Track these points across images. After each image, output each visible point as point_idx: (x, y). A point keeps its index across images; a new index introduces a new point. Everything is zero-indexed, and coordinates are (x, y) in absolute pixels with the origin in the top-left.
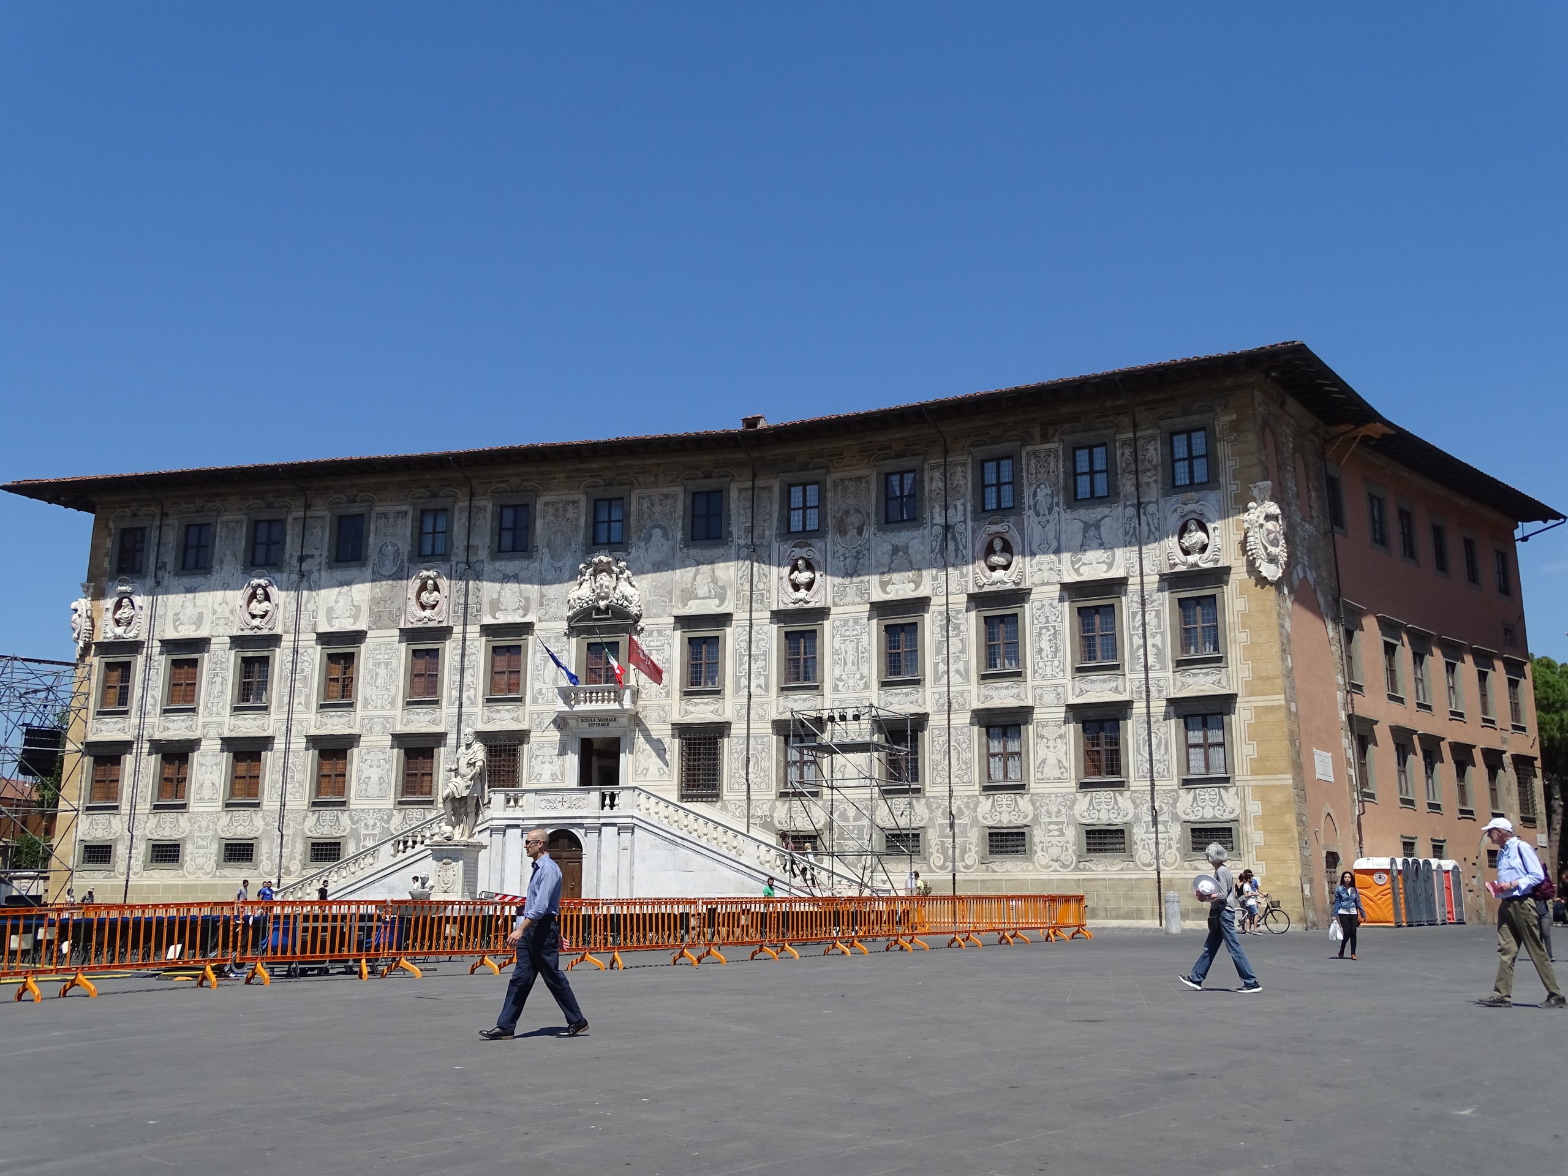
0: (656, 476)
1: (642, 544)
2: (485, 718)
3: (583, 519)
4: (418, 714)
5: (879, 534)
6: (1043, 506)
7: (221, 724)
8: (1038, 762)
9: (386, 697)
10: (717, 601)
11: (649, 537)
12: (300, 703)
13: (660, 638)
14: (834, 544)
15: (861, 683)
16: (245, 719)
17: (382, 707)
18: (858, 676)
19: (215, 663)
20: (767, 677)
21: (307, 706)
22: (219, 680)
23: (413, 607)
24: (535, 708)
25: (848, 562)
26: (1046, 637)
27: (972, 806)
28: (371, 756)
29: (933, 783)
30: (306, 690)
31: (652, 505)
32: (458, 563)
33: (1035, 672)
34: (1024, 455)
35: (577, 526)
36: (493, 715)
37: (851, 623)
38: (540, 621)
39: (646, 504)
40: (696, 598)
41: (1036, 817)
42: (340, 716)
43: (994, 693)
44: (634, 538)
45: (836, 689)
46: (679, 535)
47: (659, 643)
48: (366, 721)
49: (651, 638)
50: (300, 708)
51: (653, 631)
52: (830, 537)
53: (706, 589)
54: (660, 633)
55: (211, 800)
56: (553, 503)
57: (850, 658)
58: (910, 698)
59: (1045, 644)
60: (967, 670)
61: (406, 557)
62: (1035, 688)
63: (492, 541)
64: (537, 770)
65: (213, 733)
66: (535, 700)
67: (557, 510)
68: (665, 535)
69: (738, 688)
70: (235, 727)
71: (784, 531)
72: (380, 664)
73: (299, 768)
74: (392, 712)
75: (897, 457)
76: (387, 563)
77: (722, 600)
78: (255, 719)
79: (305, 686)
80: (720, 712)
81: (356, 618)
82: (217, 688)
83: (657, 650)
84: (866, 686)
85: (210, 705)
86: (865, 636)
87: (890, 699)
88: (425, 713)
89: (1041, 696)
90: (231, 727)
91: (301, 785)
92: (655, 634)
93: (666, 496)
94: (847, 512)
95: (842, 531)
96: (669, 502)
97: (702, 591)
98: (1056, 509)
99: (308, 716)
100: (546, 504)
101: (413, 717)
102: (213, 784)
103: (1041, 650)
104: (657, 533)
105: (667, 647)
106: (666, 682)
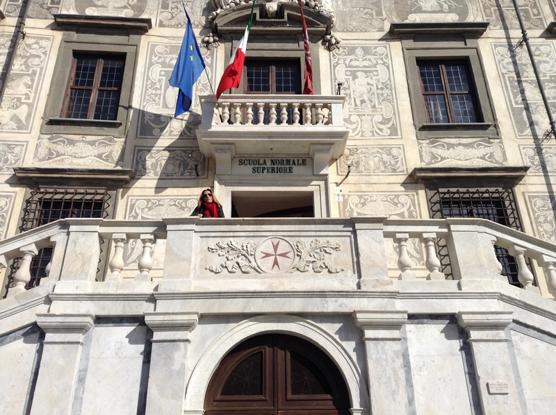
10: (455, 15)
13: (368, 57)
47: (366, 63)
49: (352, 57)
51: (355, 48)
53: (433, 3)
54: (366, 50)
69: (520, 125)
77: (464, 15)
83: (366, 72)
92: (359, 52)
97: (429, 4)
105: (380, 68)
106: (389, 114)
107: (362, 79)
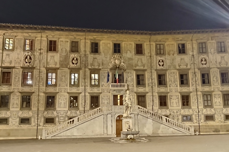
0: (128, 39)
1: (125, 54)
2: (90, 90)
3: (111, 47)
4: (73, 88)
5: (178, 56)
6: (213, 53)
7: (18, 89)
8: (215, 102)
9: (65, 84)
10: (143, 67)
11: (127, 53)
12: (41, 84)
14: (168, 57)
15: (176, 85)
16: (25, 88)
17: (64, 86)
18: (175, 84)
19: (16, 73)
20: (155, 84)
21: (43, 85)
22: (17, 78)
23: (71, 63)
24: (102, 88)
25: (171, 61)
26: (215, 78)
27: (202, 110)
28: (61, 98)
29: (193, 106)
30: (43, 82)
31: (127, 45)
32: (82, 54)
33: (213, 85)
34: (208, 42)
35: (110, 48)
36: (92, 89)
37: (172, 73)
38: (102, 69)
39: (126, 45)
40: (138, 66)
41: (215, 112)
42: (53, 88)
43: (205, 88)
44: (123, 53)
45: (170, 86)
46: (134, 53)
48: (60, 89)
50: (41, 86)
52: (167, 55)
53: (140, 64)
54: (131, 73)
55: (16, 108)
56: (104, 43)
57: (173, 80)
58: (187, 89)
59: (215, 79)
60: (199, 84)
61: (68, 52)
62: (213, 88)
63: (90, 50)
64: (104, 102)
65: (16, 91)
66: (102, 86)
67: (105, 44)
68: (130, 52)
69: (149, 85)
70: (23, 89)
71: (156, 54)
72: (63, 76)
73: (42, 100)
74: (67, 88)
75: (180, 40)
76: (64, 53)
77: (144, 67)
78: (28, 88)
79: (42, 80)
80: (145, 90)
81: (56, 64)
82: (17, 80)
84: (177, 86)
85: (15, 84)
86: (176, 76)
87: (182, 89)
88: (75, 88)
89: (215, 89)
90: (22, 90)
91: (42, 104)
92: (129, 73)
93: (130, 44)
94: (170, 51)
95: (169, 55)
96: (131, 45)
97: (140, 65)
98: (215, 53)
99: (43, 87)
100: (103, 43)
101: (72, 89)
102: (17, 103)
103: (214, 80)
104: (129, 52)
105: (132, 76)
106: (133, 83)
107: (130, 78)
